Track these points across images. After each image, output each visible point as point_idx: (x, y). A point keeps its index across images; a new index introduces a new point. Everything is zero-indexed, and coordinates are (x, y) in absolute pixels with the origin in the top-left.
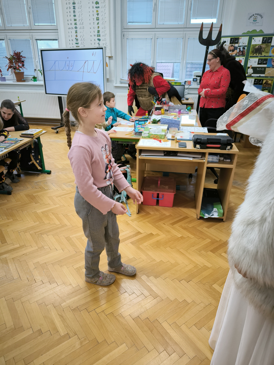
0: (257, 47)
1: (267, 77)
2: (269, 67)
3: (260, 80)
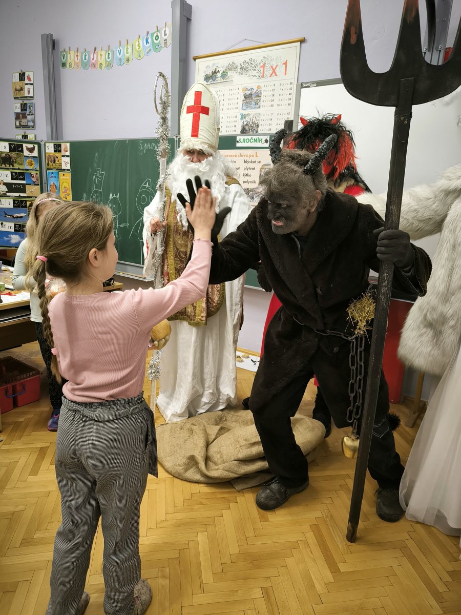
0: (4, 155)
1: (31, 197)
2: (30, 184)
3: (22, 201)
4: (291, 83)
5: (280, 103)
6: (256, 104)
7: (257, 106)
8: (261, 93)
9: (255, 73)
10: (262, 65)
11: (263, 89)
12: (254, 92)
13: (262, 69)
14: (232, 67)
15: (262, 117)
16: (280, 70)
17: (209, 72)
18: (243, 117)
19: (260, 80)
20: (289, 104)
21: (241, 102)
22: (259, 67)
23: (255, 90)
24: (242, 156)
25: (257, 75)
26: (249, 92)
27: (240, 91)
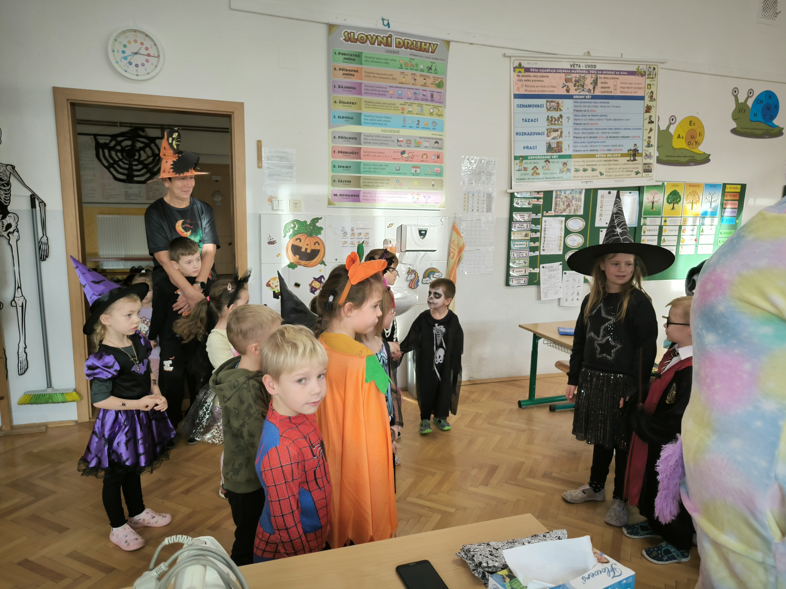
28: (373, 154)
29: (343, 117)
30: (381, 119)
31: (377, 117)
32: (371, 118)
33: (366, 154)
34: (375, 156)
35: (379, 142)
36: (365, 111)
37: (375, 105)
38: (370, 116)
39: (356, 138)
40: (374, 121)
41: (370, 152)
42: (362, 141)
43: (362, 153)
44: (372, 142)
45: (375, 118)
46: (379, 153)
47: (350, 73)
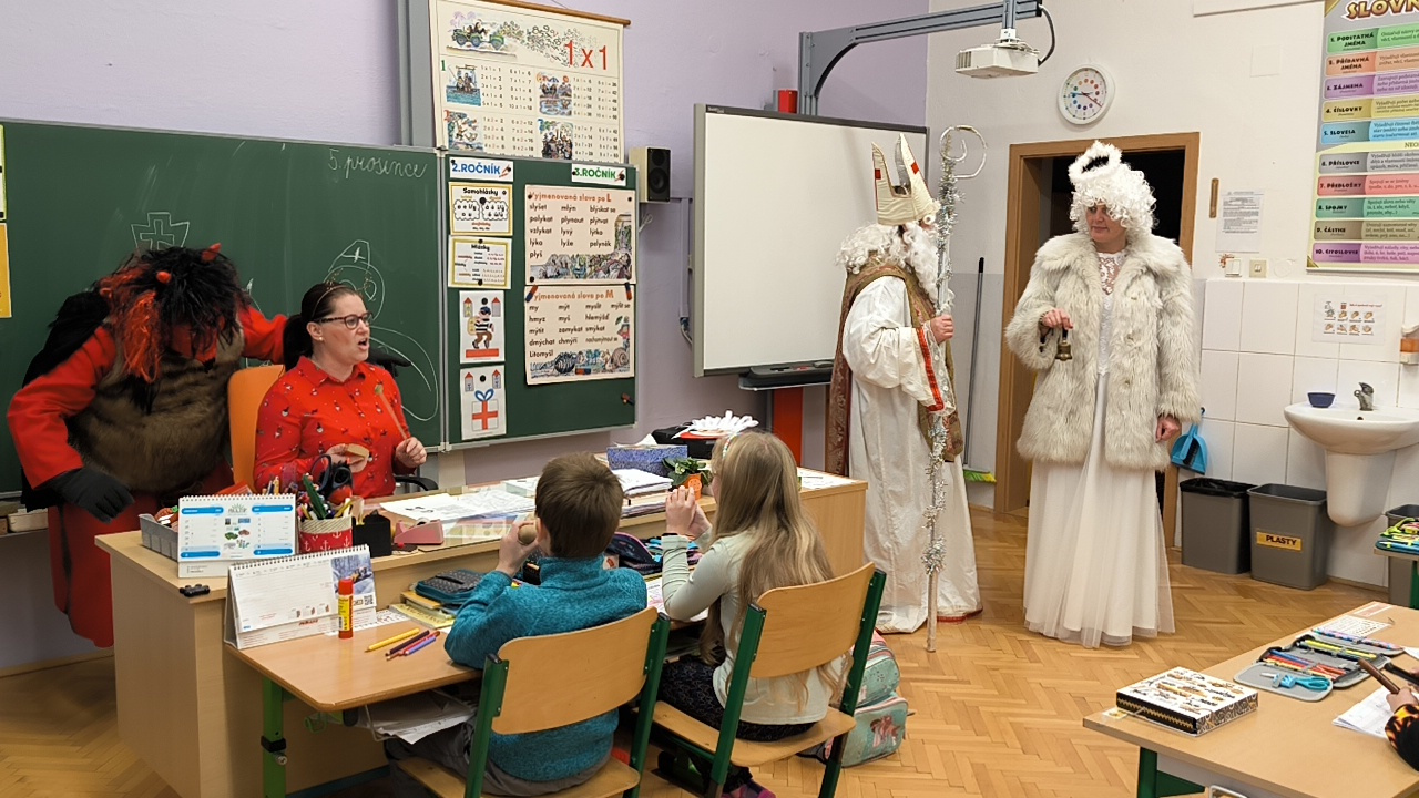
4: (615, 85)
5: (601, 112)
6: (565, 107)
7: (567, 111)
8: (570, 91)
9: (557, 53)
10: (567, 42)
11: (573, 84)
12: (558, 85)
13: (568, 49)
14: (511, 30)
15: (575, 131)
16: (596, 58)
17: (464, 26)
18: (544, 126)
19: (567, 68)
20: (615, 117)
21: (539, 100)
22: (562, 46)
23: (560, 84)
24: (586, 199)
25: (560, 56)
26: (551, 84)
27: (533, 77)
28: (1387, 185)
29: (1338, 133)
30: (1405, 126)
31: (1398, 124)
32: (1388, 127)
33: (1375, 185)
34: (1389, 187)
35: (1399, 164)
36: (1377, 117)
37: (1396, 106)
38: (1385, 125)
39: (1358, 161)
40: (1391, 132)
41: (1382, 182)
42: (1369, 164)
43: (1367, 184)
44: (1386, 164)
45: (1394, 127)
46: (1397, 181)
47: (1354, 64)
